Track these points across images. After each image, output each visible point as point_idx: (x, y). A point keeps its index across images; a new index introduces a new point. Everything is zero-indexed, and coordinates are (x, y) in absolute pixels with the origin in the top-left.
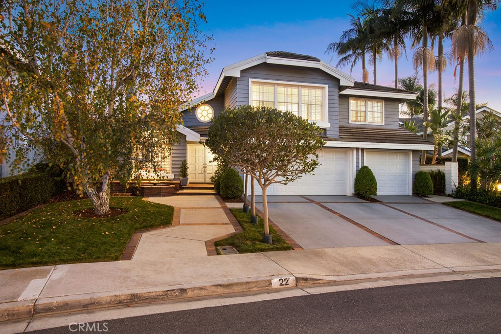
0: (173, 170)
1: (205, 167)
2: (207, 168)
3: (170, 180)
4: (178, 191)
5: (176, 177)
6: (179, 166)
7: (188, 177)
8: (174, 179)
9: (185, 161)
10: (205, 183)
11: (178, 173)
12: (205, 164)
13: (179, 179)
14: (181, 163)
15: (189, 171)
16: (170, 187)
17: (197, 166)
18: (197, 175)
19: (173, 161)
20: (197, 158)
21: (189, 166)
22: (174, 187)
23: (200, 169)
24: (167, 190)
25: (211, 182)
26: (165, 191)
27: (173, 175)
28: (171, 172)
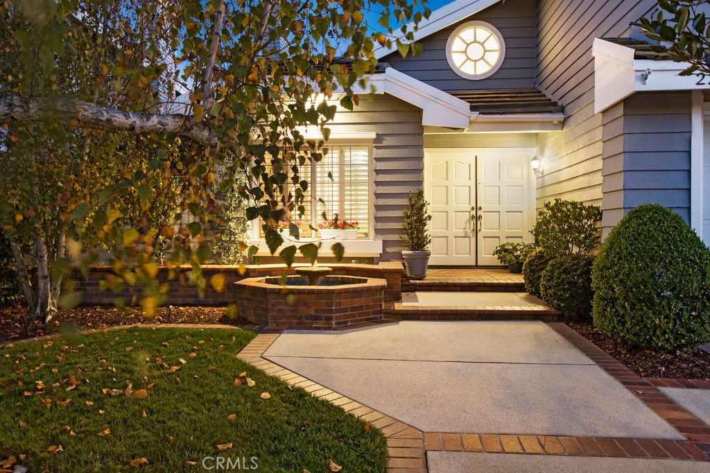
0: (381, 226)
1: (477, 218)
2: (483, 221)
3: (371, 260)
4: (399, 299)
5: (389, 250)
6: (400, 213)
7: (429, 247)
8: (384, 257)
9: (420, 194)
10: (477, 267)
11: (395, 237)
12: (477, 208)
13: (399, 257)
14: (405, 202)
15: (430, 229)
16: (370, 289)
17: (452, 216)
18: (452, 241)
19: (378, 196)
20: (452, 190)
21: (429, 210)
22: (382, 287)
23: (461, 222)
24: (358, 302)
25: (498, 263)
26: (346, 303)
27: (380, 243)
28: (372, 234)
